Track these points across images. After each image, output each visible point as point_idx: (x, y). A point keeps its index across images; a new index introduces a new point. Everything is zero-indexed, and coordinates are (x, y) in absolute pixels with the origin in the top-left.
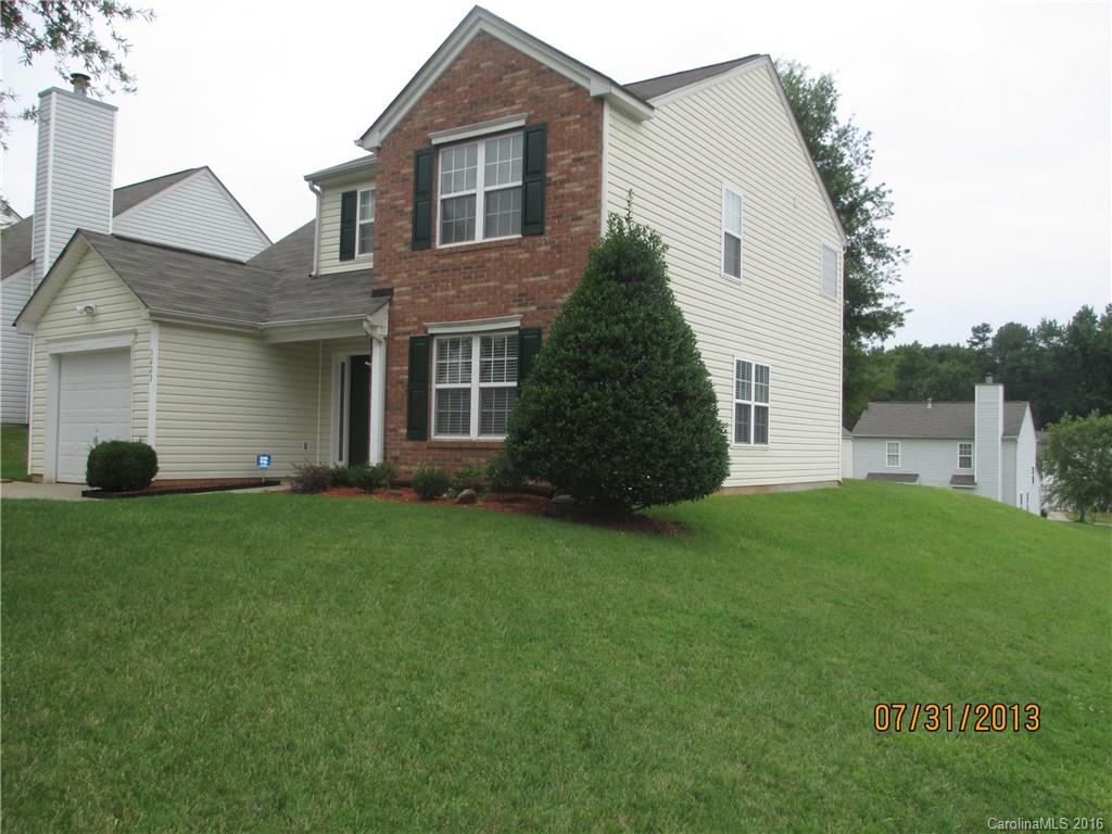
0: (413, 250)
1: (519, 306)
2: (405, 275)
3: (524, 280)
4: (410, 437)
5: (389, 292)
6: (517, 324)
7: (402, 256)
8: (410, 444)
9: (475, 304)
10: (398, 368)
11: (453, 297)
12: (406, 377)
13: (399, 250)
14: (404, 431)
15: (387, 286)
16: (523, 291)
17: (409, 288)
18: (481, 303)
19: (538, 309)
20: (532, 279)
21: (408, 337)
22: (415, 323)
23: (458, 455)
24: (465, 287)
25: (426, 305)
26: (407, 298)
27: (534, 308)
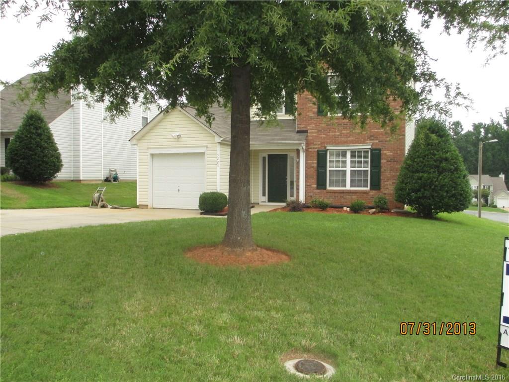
0: (318, 116)
1: (370, 140)
2: (314, 125)
3: (372, 131)
4: (318, 188)
5: (306, 132)
6: (370, 147)
7: (311, 118)
8: (318, 191)
9: (349, 139)
10: (311, 162)
11: (338, 135)
12: (316, 165)
13: (310, 115)
14: (315, 186)
15: (304, 129)
16: (372, 134)
17: (316, 131)
18: (353, 138)
19: (379, 141)
20: (376, 131)
21: (316, 150)
22: (319, 144)
23: (342, 195)
24: (343, 132)
25: (324, 138)
26: (314, 134)
27: (377, 141)
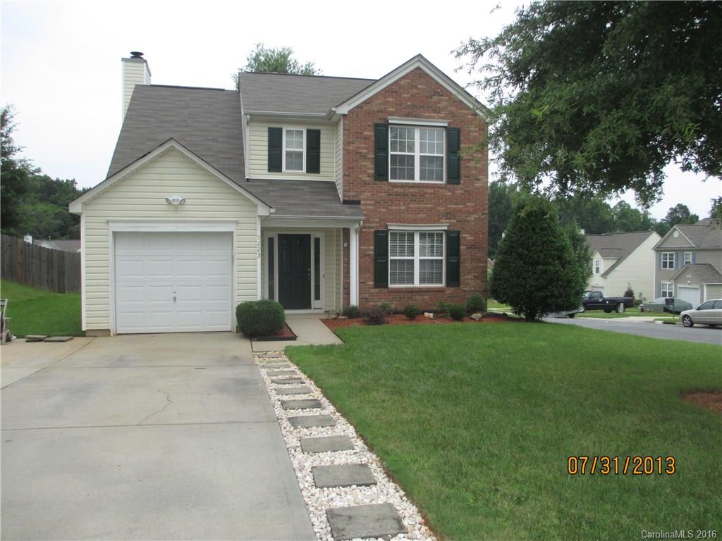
0: (376, 180)
1: (446, 219)
2: (369, 194)
3: (449, 206)
4: (376, 286)
5: (358, 203)
6: (446, 228)
7: (366, 183)
8: (377, 290)
9: (419, 216)
10: (366, 247)
11: (404, 210)
12: (372, 253)
13: (363, 179)
14: (372, 283)
15: (356, 199)
16: (448, 211)
17: (373, 202)
18: (423, 215)
19: (457, 221)
20: (454, 206)
21: (373, 230)
22: (377, 222)
23: (410, 295)
24: (411, 205)
25: (385, 213)
26: (371, 207)
27: (455, 221)
